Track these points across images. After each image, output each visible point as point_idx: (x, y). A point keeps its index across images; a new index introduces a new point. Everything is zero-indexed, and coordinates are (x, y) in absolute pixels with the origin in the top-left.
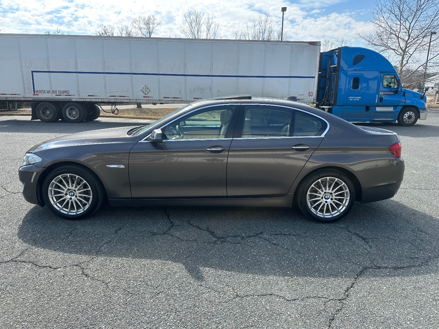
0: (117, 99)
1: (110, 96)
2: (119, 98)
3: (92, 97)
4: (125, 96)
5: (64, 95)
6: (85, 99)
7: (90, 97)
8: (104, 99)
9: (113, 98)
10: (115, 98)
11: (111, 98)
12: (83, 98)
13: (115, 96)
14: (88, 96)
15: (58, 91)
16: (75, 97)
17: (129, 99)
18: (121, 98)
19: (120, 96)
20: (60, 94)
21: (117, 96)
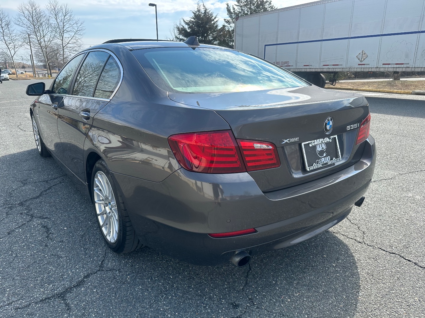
0: (329, 68)
1: (324, 65)
2: (332, 67)
3: (307, 67)
4: (338, 65)
5: (284, 66)
6: (301, 69)
7: (305, 67)
8: (317, 69)
9: (326, 67)
10: (328, 67)
11: (324, 67)
12: (299, 69)
13: (328, 65)
14: (304, 66)
15: (280, 63)
16: (293, 67)
17: (342, 68)
18: (334, 67)
19: (333, 65)
20: (282, 65)
21: (330, 65)
